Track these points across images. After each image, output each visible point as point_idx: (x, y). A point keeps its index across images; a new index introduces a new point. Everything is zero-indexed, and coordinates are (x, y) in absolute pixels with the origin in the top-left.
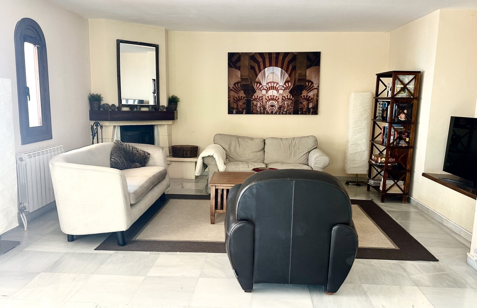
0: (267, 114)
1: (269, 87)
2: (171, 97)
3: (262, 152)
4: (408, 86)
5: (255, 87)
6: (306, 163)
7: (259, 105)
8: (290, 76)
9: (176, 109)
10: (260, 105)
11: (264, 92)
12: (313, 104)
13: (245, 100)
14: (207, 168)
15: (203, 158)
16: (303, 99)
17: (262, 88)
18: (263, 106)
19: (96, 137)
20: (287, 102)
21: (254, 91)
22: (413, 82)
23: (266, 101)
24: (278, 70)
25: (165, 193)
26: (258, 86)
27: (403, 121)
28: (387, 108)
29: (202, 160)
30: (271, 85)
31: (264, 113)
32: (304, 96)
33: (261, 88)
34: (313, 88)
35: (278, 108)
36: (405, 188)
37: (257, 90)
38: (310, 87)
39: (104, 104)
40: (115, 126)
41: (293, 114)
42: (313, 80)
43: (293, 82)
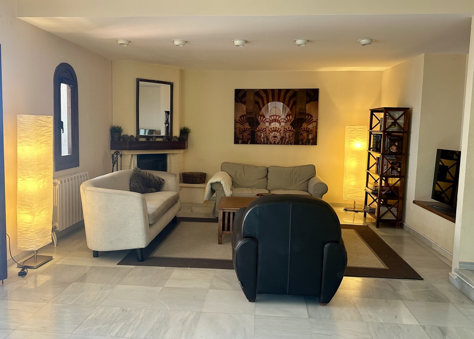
0: (270, 144)
1: (272, 120)
2: (182, 128)
3: (265, 179)
4: (398, 121)
5: (259, 120)
6: (306, 190)
7: (262, 136)
8: (291, 110)
9: (187, 140)
10: (264, 136)
11: (267, 124)
12: (313, 135)
13: (250, 131)
14: (215, 193)
15: (211, 184)
16: (304, 131)
17: (266, 121)
18: (266, 137)
19: (116, 165)
20: (289, 133)
21: (258, 124)
22: (403, 117)
23: (270, 132)
24: (280, 105)
25: (177, 216)
26: (262, 119)
27: (394, 152)
28: (381, 140)
29: (210, 186)
30: (274, 118)
31: (267, 144)
32: (304, 128)
33: (264, 120)
34: (313, 121)
35: (280, 138)
36: (398, 214)
37: (260, 122)
38: (310, 120)
39: (124, 136)
40: (132, 155)
41: (294, 144)
42: (312, 114)
43: (294, 116)
